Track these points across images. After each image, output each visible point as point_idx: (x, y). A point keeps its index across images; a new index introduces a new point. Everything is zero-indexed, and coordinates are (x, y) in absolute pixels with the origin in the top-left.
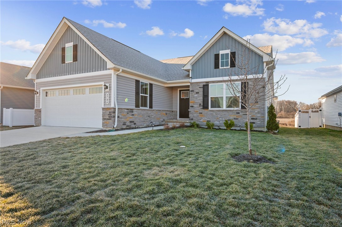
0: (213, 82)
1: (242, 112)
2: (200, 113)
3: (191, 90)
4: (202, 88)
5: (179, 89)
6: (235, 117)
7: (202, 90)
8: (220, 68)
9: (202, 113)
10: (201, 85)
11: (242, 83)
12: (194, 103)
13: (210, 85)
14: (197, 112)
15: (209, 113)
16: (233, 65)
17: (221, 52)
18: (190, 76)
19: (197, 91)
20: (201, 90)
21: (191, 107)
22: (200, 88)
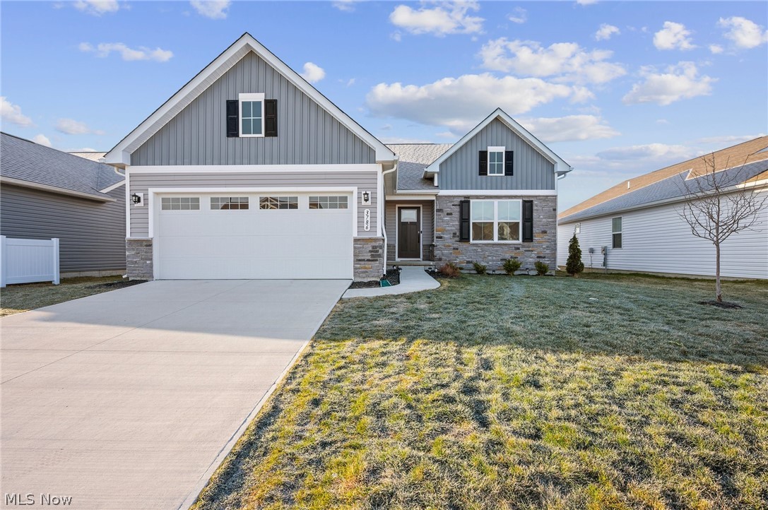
0: (477, 197)
1: (523, 246)
2: (454, 249)
3: (438, 208)
4: (459, 205)
5: (397, 206)
6: (513, 255)
7: (457, 209)
8: (489, 174)
9: (457, 249)
10: (457, 201)
11: (524, 202)
12: (443, 231)
13: (471, 201)
14: (449, 246)
15: (471, 248)
16: (509, 171)
17: (491, 149)
18: (436, 184)
19: (449, 211)
20: (455, 209)
21: (437, 237)
22: (453, 205)
